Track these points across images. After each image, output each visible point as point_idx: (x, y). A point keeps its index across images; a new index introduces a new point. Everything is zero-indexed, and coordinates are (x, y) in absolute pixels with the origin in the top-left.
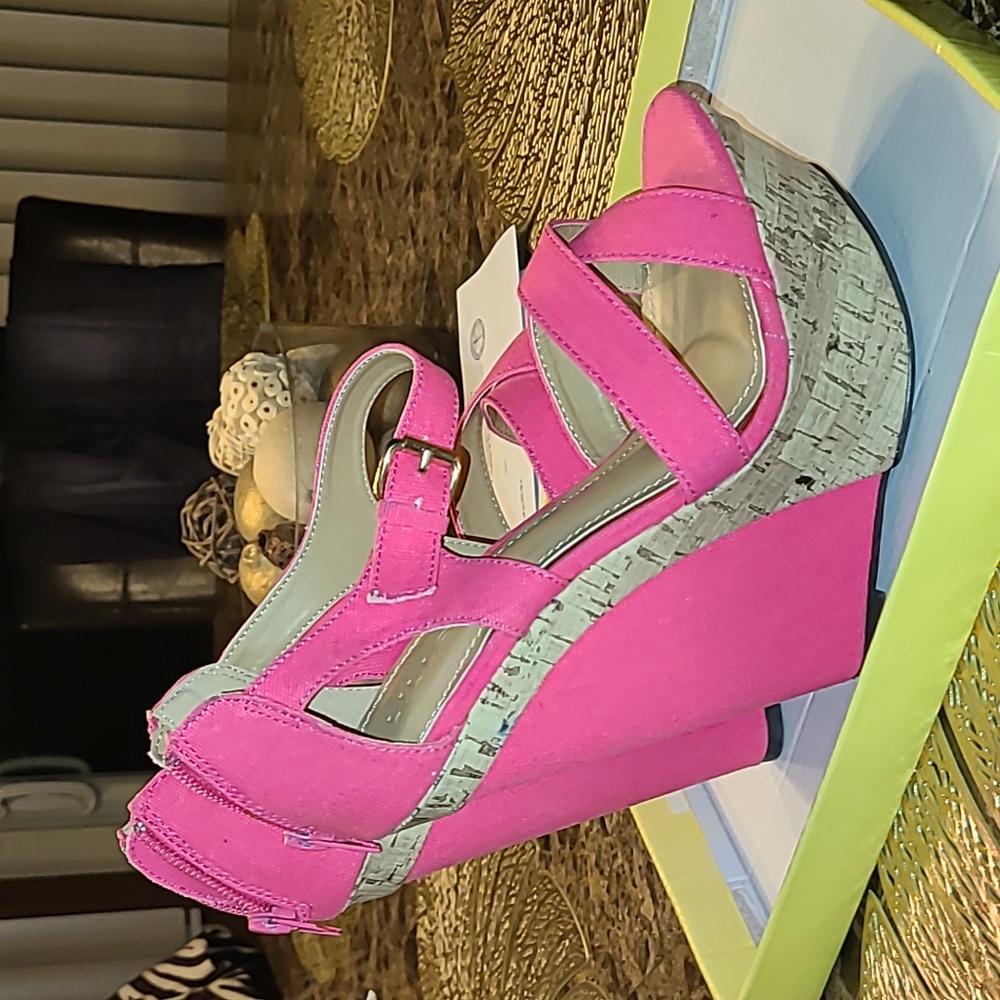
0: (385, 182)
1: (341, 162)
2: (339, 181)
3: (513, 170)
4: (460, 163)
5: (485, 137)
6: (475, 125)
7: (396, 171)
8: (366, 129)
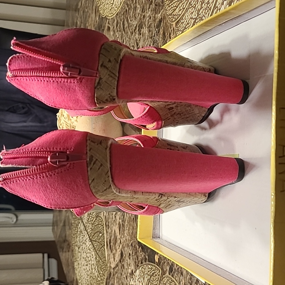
0: (126, 25)
1: (108, 18)
2: (107, 25)
3: (188, 24)
4: (160, 18)
5: (175, 10)
6: (170, 5)
7: (131, 21)
8: (119, 6)
